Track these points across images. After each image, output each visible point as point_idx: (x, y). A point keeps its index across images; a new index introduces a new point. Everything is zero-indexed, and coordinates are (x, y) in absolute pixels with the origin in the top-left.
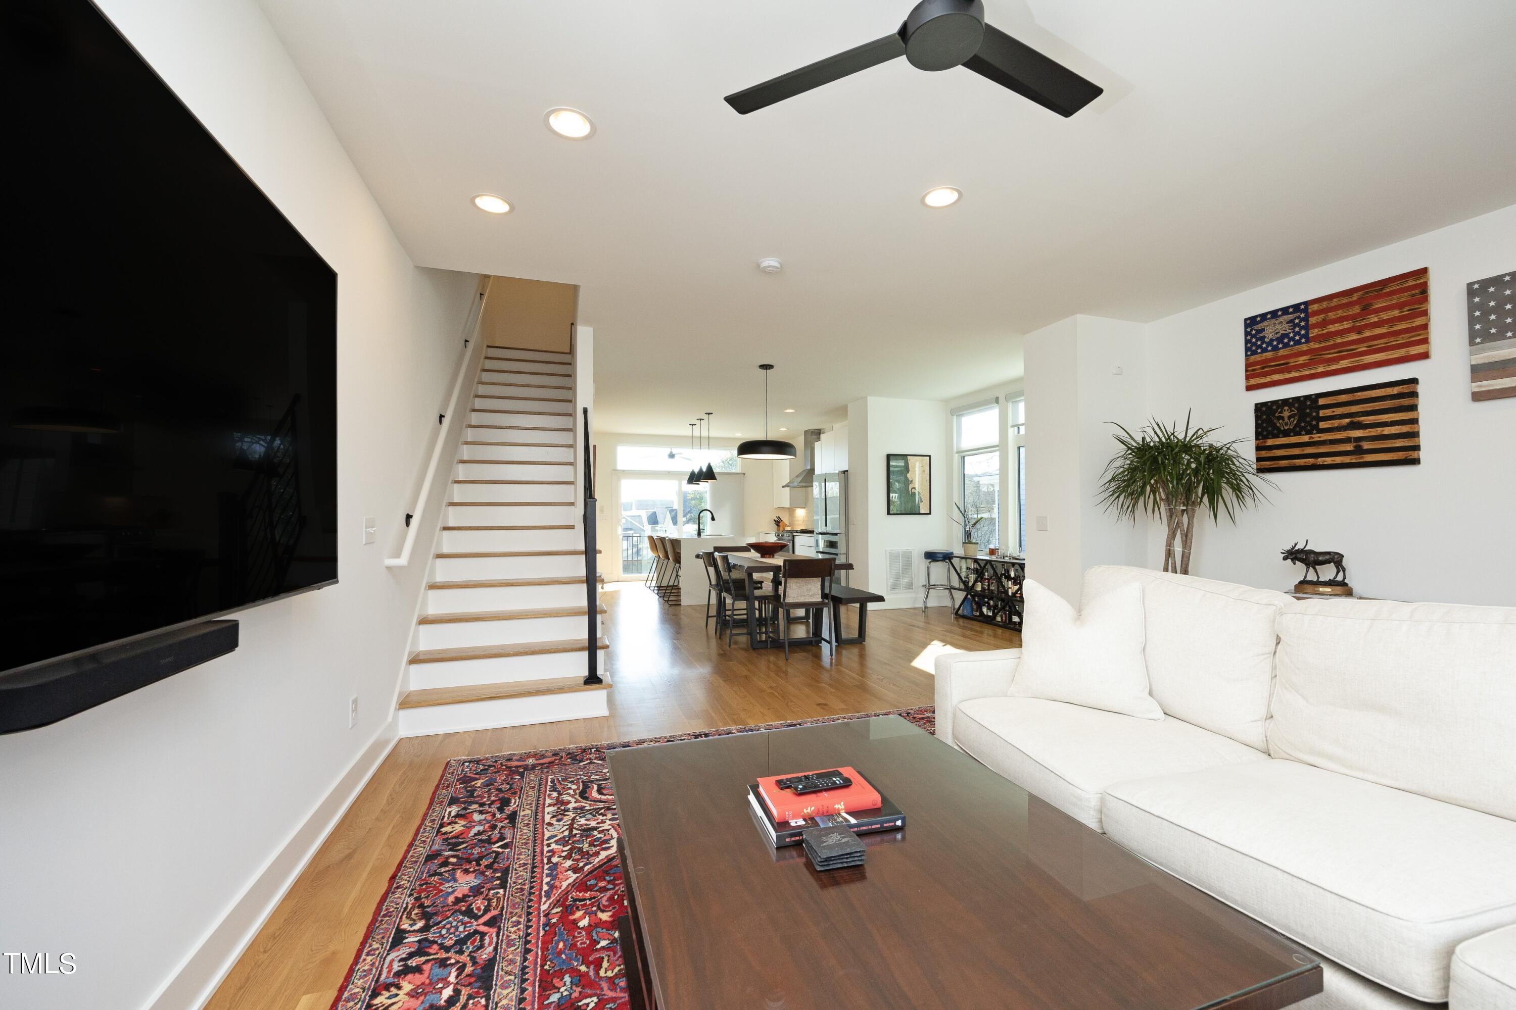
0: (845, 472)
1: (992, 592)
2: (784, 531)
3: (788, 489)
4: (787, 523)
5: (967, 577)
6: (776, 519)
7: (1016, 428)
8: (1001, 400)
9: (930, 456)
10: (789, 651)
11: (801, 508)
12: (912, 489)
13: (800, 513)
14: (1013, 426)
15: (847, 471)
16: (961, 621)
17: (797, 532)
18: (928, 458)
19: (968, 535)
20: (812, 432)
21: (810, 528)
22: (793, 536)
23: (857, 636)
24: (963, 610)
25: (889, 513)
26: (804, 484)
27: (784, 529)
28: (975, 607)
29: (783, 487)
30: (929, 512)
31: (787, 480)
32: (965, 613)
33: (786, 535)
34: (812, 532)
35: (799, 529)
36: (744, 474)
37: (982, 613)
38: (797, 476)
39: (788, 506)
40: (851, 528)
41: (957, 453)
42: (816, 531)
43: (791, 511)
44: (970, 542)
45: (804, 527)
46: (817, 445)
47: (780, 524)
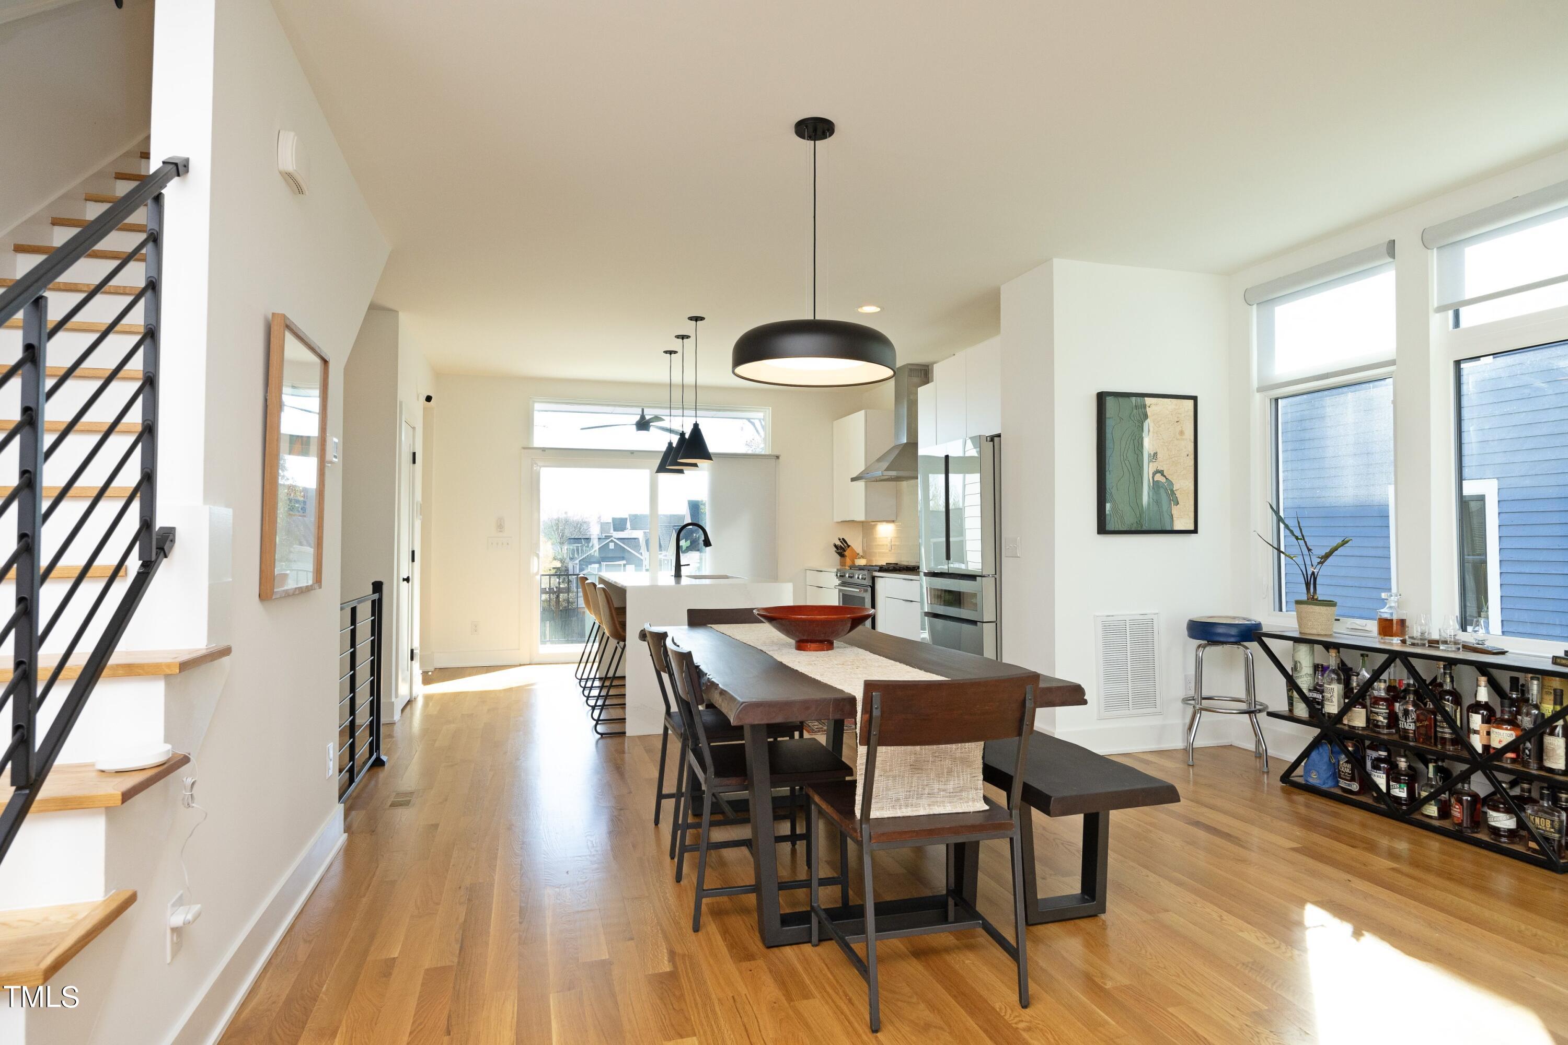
0: (994, 438)
1: (1404, 734)
2: (853, 567)
3: (861, 484)
4: (859, 550)
5: (1318, 688)
6: (838, 543)
7: (1451, 314)
8: (1407, 243)
9: (1195, 399)
10: (879, 929)
11: (888, 521)
12: (1154, 474)
13: (885, 532)
14: (1441, 309)
15: (999, 436)
16: (1301, 798)
17: (882, 569)
18: (1191, 402)
19: (1311, 582)
20: (911, 370)
21: (906, 561)
22: (873, 578)
23: (1079, 891)
24: (1307, 771)
25: (1102, 529)
26: (893, 473)
27: (853, 562)
28: (1346, 768)
29: (853, 480)
30: (1192, 528)
31: (859, 467)
32: (1314, 779)
33: (858, 575)
34: (913, 570)
35: (882, 562)
36: (778, 457)
37: (1368, 785)
38: (879, 460)
39: (861, 517)
40: (1006, 563)
41: (1259, 390)
42: (924, 569)
43: (867, 527)
44: (1313, 600)
45: (892, 560)
46: (924, 393)
47: (846, 553)
